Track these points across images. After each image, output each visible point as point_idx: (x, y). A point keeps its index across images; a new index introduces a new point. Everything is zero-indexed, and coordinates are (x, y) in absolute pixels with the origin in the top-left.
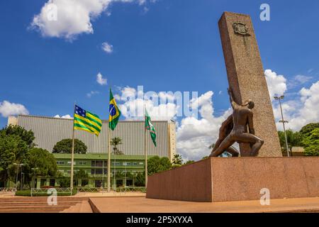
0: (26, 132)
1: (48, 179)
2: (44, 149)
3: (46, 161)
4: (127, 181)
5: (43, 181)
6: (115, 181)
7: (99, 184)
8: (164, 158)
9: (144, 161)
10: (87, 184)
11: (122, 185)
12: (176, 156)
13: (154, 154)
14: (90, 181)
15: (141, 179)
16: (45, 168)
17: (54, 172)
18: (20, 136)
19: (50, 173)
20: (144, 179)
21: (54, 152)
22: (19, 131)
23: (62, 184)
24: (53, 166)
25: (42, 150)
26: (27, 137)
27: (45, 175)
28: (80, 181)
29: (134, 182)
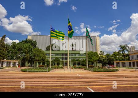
0: (33, 42)
1: (42, 62)
2: (40, 49)
3: (41, 54)
4: (78, 63)
5: (39, 63)
6: (72, 63)
7: (65, 64)
8: (95, 52)
9: (86, 54)
10: (59, 64)
11: (75, 65)
12: (101, 52)
13: (90, 51)
14: (61, 63)
15: (85, 63)
16: (40, 57)
17: (45, 59)
18: (31, 43)
19: (42, 59)
20: (86, 62)
21: (46, 50)
22: (30, 41)
23: (47, 64)
24: (44, 56)
25: (38, 49)
26: (34, 44)
27: (40, 60)
28: (56, 63)
29: (81, 64)
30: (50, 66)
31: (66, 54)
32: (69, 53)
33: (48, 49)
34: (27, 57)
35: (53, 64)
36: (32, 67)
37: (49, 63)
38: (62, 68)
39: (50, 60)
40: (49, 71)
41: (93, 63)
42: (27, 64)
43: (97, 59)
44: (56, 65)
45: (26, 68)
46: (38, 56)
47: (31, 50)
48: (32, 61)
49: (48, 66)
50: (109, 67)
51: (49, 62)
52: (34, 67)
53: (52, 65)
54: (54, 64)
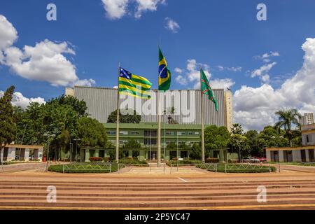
0: (78, 102)
1: (97, 150)
2: (93, 118)
3: (95, 131)
4: (182, 152)
5: (92, 152)
6: (168, 151)
7: (152, 155)
8: (222, 127)
9: (200, 130)
10: (139, 155)
11: (176, 156)
12: (235, 126)
13: (210, 124)
14: (141, 152)
15: (197, 151)
16: (95, 138)
17: (104, 143)
18: (73, 106)
19: (99, 144)
20: (201, 151)
21: (108, 122)
22: (71, 101)
23: (111, 155)
24: (103, 136)
25: (90, 119)
26: (80, 107)
27: (94, 145)
28: (131, 152)
29: (188, 154)
30: (117, 159)
31: (155, 132)
32: (162, 130)
33: (111, 119)
34: (63, 138)
35: (124, 153)
36: (74, 160)
37: (115, 153)
38: (144, 164)
39: (117, 145)
40: (114, 170)
41: (216, 153)
42: (63, 155)
43: (226, 143)
44: (130, 157)
45: (62, 163)
46: (89, 136)
47: (74, 122)
48: (75, 148)
49: (112, 158)
50: (254, 162)
51: (114, 148)
52: (79, 161)
53: (121, 157)
54: (127, 155)
